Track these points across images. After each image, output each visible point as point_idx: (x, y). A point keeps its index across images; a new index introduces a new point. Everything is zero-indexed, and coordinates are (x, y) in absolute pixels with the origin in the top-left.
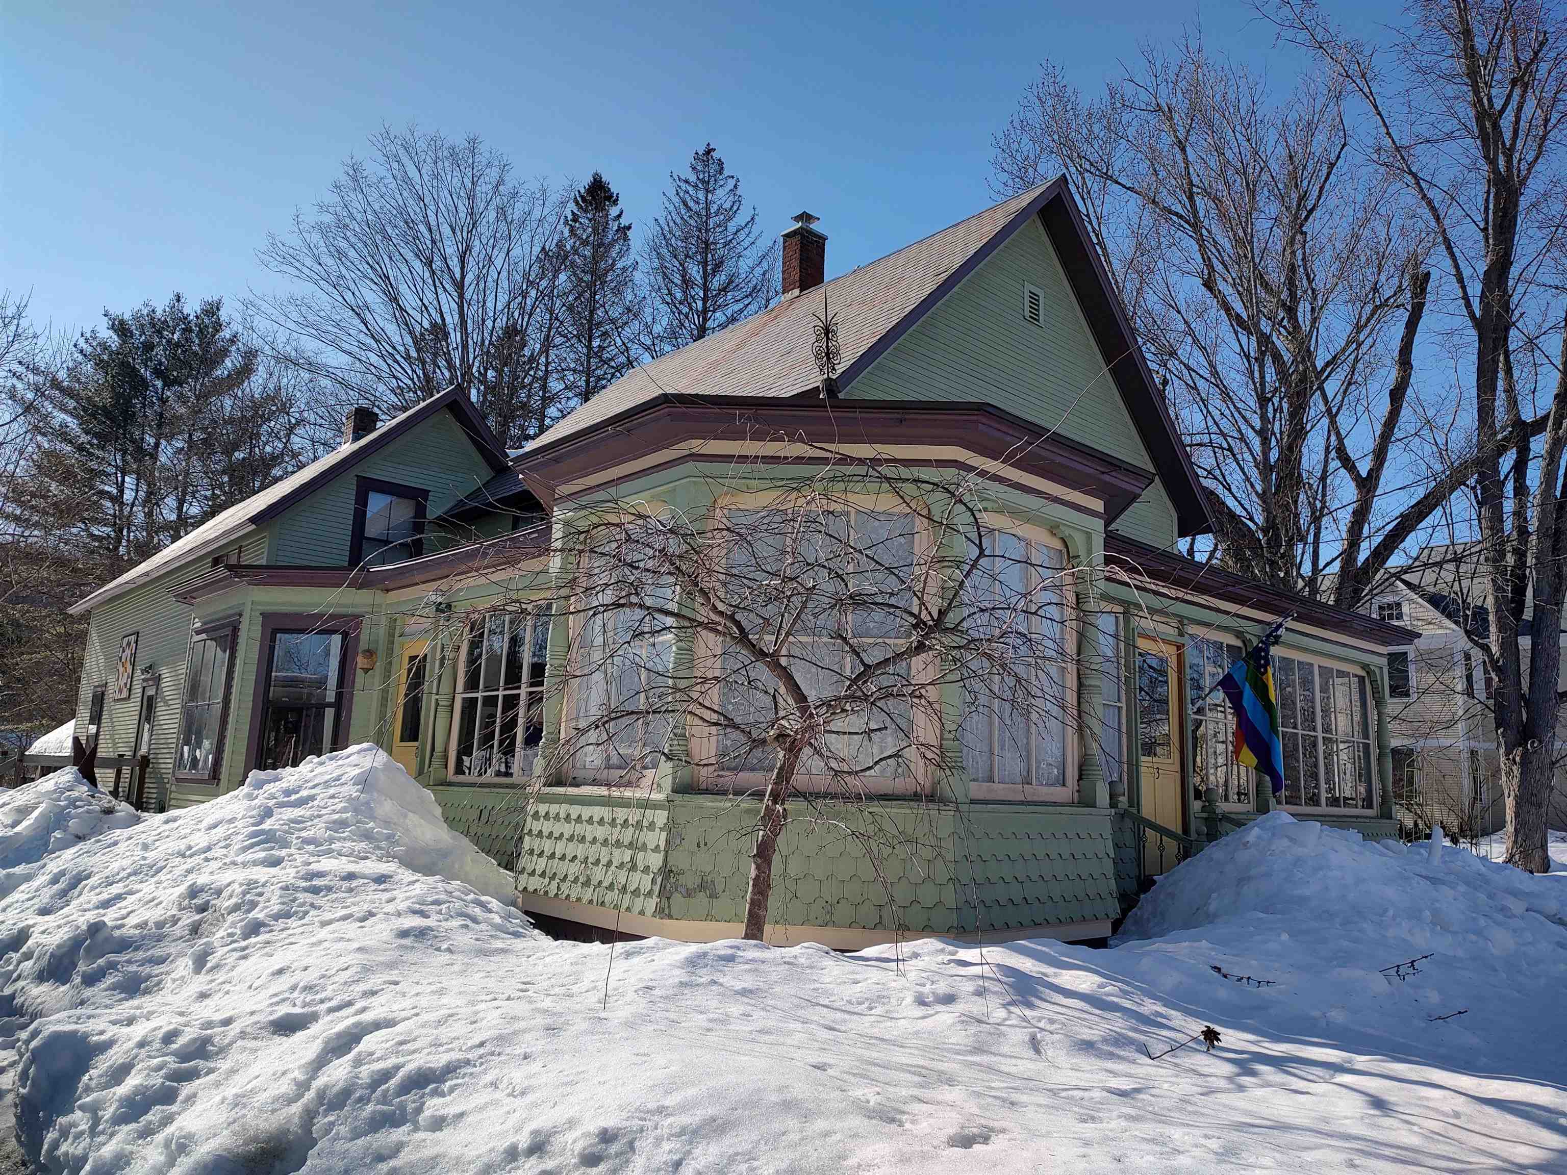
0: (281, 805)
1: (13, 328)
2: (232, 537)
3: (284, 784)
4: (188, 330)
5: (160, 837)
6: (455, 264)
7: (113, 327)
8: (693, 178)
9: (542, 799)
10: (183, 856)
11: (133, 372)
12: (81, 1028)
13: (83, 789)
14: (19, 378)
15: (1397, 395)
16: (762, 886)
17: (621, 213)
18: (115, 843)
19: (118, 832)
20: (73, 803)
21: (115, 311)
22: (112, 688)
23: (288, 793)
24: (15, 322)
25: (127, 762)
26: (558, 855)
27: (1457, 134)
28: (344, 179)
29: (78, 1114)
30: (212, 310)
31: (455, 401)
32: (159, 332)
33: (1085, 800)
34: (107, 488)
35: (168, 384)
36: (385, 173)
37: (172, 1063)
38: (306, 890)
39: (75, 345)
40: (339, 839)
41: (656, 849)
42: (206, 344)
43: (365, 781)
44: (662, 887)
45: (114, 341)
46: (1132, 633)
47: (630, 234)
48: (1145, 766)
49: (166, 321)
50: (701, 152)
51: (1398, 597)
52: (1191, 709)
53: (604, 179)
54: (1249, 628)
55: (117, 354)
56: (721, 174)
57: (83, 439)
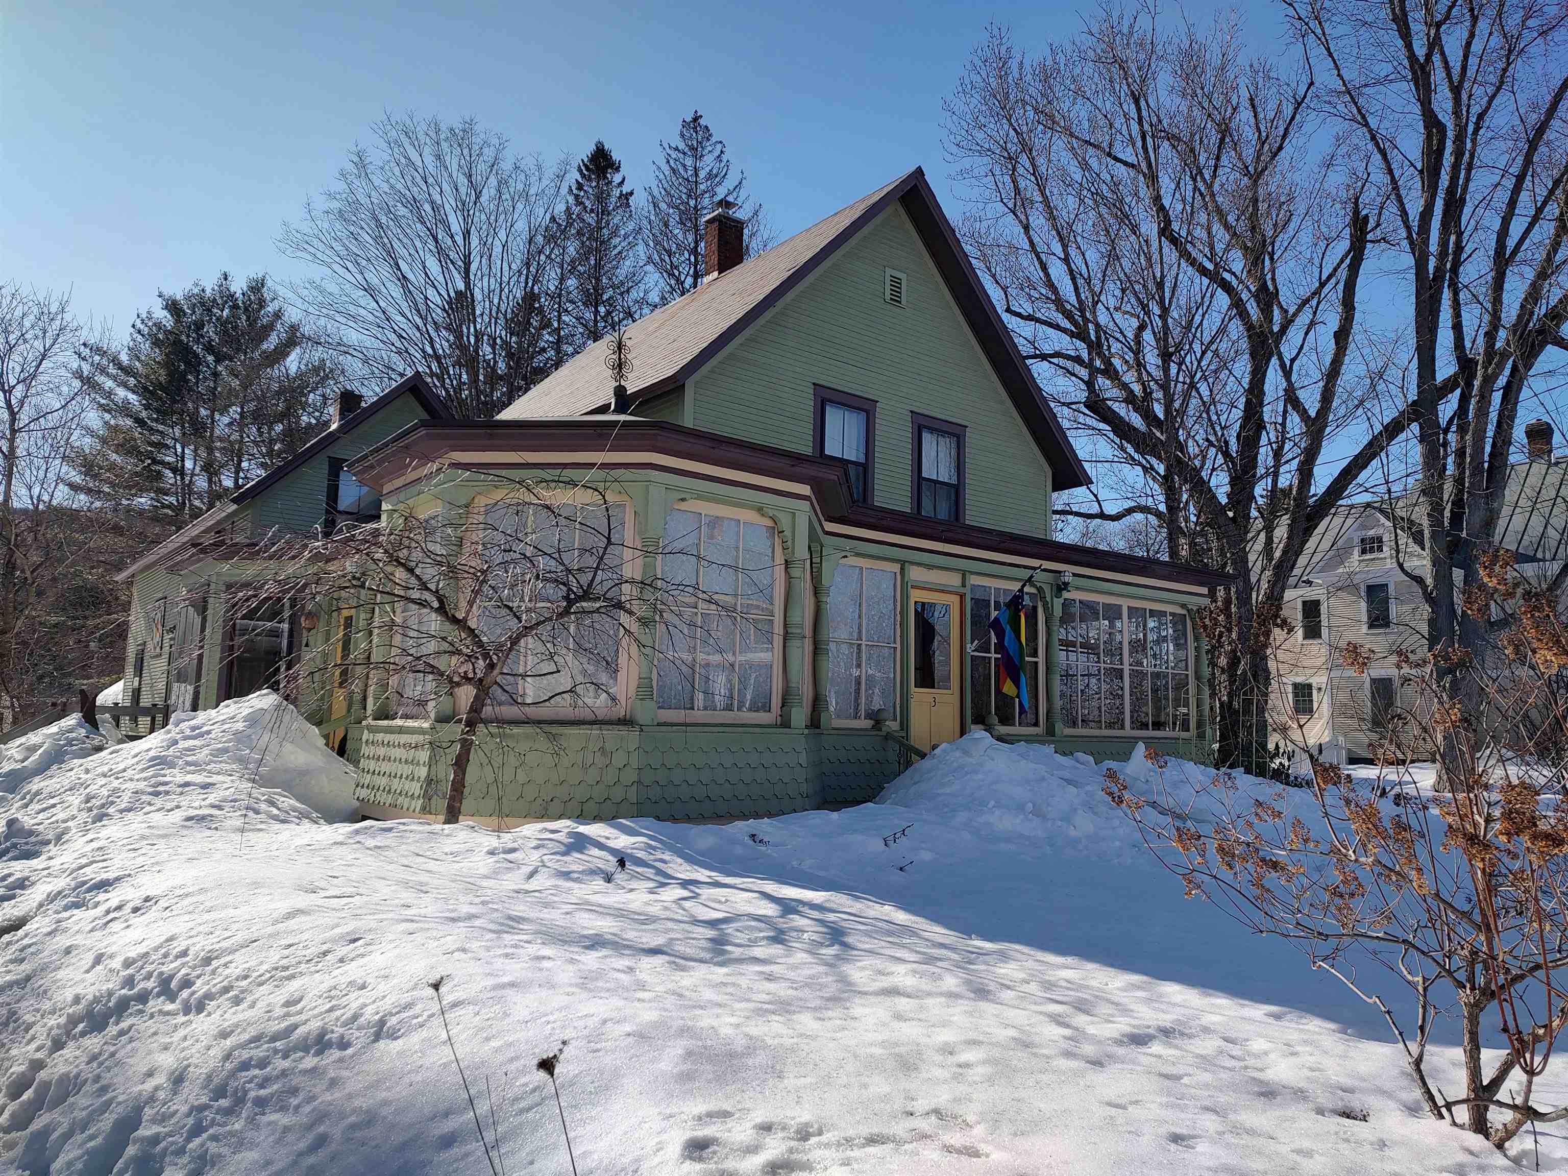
0: (186, 738)
1: (58, 322)
2: (223, 515)
3: (192, 723)
4: (235, 307)
6: (459, 239)
7: (166, 307)
8: (682, 146)
9: (372, 730)
10: (105, 776)
11: (187, 349)
13: (82, 732)
14: (84, 359)
15: (1342, 336)
16: (458, 787)
17: (624, 179)
18: (72, 770)
20: (70, 743)
21: (168, 292)
22: (150, 646)
23: (193, 729)
24: (60, 317)
25: (160, 711)
26: (399, 775)
27: (1392, 77)
28: (350, 167)
30: (257, 286)
31: (415, 385)
32: (209, 310)
33: (785, 723)
34: (168, 459)
35: (218, 361)
36: (388, 158)
39: (133, 326)
40: (215, 762)
41: (424, 764)
42: (252, 322)
43: (253, 720)
44: (426, 791)
45: (168, 322)
46: (906, 587)
47: (632, 201)
48: (920, 697)
49: (215, 299)
50: (689, 119)
51: (1380, 531)
52: (970, 648)
53: (606, 147)
54: (1039, 576)
55: (171, 332)
56: (708, 140)
57: (144, 414)
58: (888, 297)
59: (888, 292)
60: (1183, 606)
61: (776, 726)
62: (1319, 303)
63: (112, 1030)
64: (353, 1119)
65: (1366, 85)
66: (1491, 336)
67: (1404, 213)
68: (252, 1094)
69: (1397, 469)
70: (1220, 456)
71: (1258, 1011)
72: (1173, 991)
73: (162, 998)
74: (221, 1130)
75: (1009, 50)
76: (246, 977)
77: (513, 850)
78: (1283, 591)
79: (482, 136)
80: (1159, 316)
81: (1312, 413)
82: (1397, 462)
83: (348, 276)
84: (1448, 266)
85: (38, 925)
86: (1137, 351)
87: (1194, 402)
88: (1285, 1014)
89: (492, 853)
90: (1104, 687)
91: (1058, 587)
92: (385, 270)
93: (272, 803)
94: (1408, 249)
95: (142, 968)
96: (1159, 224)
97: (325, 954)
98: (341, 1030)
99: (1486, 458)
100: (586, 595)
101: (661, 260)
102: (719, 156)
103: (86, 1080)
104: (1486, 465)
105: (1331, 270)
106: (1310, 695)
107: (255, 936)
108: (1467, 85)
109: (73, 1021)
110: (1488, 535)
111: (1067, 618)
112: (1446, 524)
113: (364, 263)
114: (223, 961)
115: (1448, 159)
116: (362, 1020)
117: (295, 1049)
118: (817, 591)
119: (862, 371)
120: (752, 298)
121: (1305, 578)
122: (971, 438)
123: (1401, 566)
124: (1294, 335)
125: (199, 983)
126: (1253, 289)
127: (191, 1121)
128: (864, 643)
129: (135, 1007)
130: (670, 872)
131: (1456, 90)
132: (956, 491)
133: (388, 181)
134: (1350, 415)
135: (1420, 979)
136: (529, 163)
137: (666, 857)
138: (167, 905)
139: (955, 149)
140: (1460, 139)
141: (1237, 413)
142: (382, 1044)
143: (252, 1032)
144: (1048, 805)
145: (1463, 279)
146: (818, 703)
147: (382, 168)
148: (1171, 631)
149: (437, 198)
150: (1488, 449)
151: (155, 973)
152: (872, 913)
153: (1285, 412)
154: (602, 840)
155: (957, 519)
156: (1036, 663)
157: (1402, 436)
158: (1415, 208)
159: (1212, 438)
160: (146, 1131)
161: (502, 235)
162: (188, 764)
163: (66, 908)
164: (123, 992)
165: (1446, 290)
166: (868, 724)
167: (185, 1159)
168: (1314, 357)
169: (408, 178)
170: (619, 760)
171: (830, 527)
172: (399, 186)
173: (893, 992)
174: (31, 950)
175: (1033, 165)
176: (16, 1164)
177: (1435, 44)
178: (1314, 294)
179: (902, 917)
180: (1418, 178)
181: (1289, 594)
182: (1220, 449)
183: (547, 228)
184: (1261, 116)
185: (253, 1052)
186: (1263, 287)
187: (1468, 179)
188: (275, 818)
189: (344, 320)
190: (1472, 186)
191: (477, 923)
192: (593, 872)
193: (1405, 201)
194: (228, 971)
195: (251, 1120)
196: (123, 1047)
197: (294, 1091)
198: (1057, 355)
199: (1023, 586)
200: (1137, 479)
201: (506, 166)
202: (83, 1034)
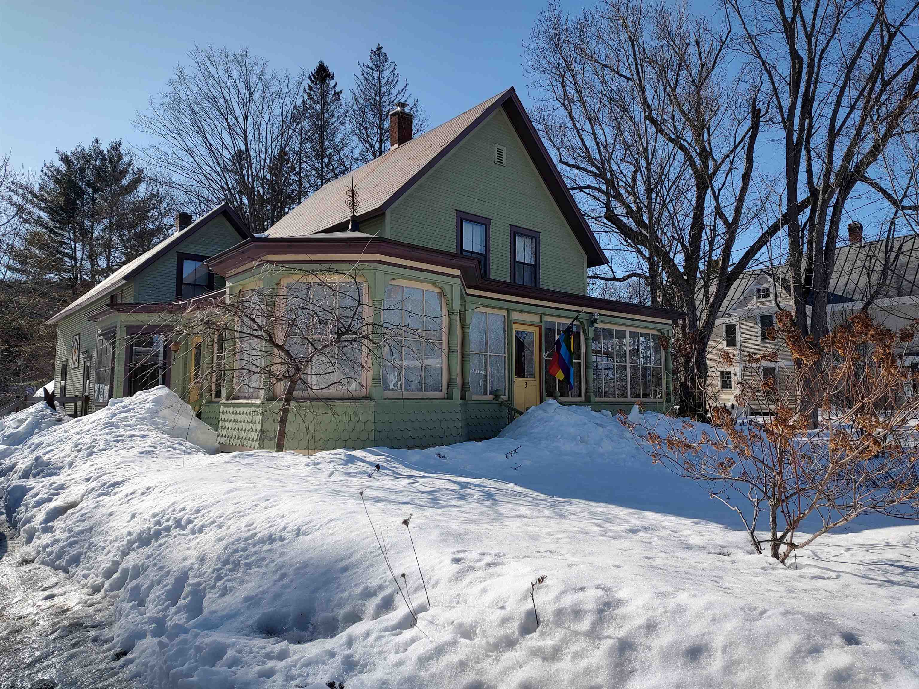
0: (121, 412)
2: (117, 286)
3: (123, 404)
4: (103, 159)
5: (72, 428)
6: (241, 121)
7: (61, 160)
8: (371, 65)
9: (226, 406)
10: (78, 434)
11: (76, 185)
12: (24, 484)
13: (48, 411)
14: (13, 191)
15: (746, 177)
16: (282, 433)
17: (336, 84)
18: (55, 431)
19: (56, 426)
20: (43, 417)
21: (62, 150)
22: (71, 362)
23: (124, 407)
24: (4, 168)
25: (80, 399)
26: (244, 429)
27: (774, 30)
28: (176, 78)
29: (23, 507)
30: (116, 147)
31: (225, 210)
32: (88, 161)
33: (449, 397)
34: (66, 251)
35: (95, 191)
36: (198, 72)
37: (52, 491)
38: (114, 441)
39: (42, 171)
40: (141, 425)
41: (259, 423)
42: (114, 168)
43: (157, 401)
44: (261, 437)
45: (63, 169)
46: (510, 322)
47: (341, 96)
48: (518, 382)
49: (91, 155)
50: (375, 49)
51: (768, 285)
52: (544, 356)
53: (325, 65)
54: (582, 316)
55: (65, 175)
56: (386, 61)
57: (51, 224)
58: (496, 160)
59: (496, 157)
60: (659, 330)
61: (444, 399)
62: (734, 157)
63: (154, 544)
64: (297, 566)
65: (760, 34)
66: (827, 176)
67: (780, 108)
68: (243, 562)
69: (776, 252)
70: (679, 244)
71: (688, 521)
72: (650, 515)
73: (178, 529)
74: (231, 577)
75: (560, 12)
76: (221, 517)
77: (318, 464)
78: (714, 320)
79: (253, 59)
80: (646, 168)
81: (730, 220)
82: (775, 248)
83: (175, 142)
84: (804, 137)
85: (87, 504)
86: (633, 187)
87: (666, 214)
88: (700, 522)
89: (308, 465)
90: (616, 375)
91: (591, 321)
92: (198, 140)
93: (181, 445)
94: (782, 127)
95: (163, 517)
96: (645, 113)
97: (256, 506)
98: (280, 534)
99: (824, 244)
100: (348, 331)
101: (361, 132)
102: (393, 71)
103: (148, 567)
104: (824, 248)
105: (741, 138)
106: (730, 378)
107: (218, 500)
108: (815, 34)
109: (131, 543)
110: (825, 288)
111: (596, 338)
112: (803, 282)
113: (184, 134)
114: (206, 511)
115: (804, 76)
116: (288, 529)
117: (258, 543)
118: (463, 326)
119: (482, 202)
120: (421, 161)
121: (727, 312)
122: (543, 238)
123: (778, 305)
124: (720, 177)
125: (196, 521)
126: (698, 151)
127: (214, 575)
128: (488, 354)
129: (164, 534)
130: (400, 472)
131: (809, 37)
132: (535, 268)
133: (197, 86)
134: (749, 223)
135: (756, 500)
136: (281, 75)
137: (396, 465)
138: (160, 490)
139: (530, 70)
140: (811, 65)
141: (689, 221)
142: (301, 538)
143: (235, 537)
144: (588, 437)
145: (812, 145)
146: (464, 386)
147: (194, 78)
148: (652, 344)
149: (227, 96)
150: (825, 240)
151: (172, 518)
152: (505, 488)
153: (715, 219)
154: (363, 458)
155: (536, 285)
156: (580, 363)
157: (778, 233)
158: (786, 104)
159: (675, 235)
160: (192, 580)
161: (266, 118)
162: (126, 426)
163: (99, 496)
164: (157, 527)
165: (803, 150)
166: (490, 397)
167: (217, 589)
168: (731, 189)
169: (210, 84)
170: (364, 418)
171: (470, 291)
172: (204, 88)
173: (521, 516)
174: (88, 515)
175: (574, 79)
176: (126, 601)
177: (797, 11)
178: (731, 152)
179: (519, 489)
180: (788, 87)
181: (718, 322)
182: (679, 242)
183: (292, 113)
184: (703, 50)
185: (238, 545)
186: (703, 149)
187: (815, 88)
188: (185, 452)
189: (173, 169)
190: (818, 91)
191: (321, 492)
192: (362, 473)
193: (781, 100)
194: (210, 515)
195: (245, 572)
196: (164, 550)
197: (263, 559)
198: (588, 187)
199: (573, 321)
200: (634, 259)
201: (267, 76)
202: (138, 548)
